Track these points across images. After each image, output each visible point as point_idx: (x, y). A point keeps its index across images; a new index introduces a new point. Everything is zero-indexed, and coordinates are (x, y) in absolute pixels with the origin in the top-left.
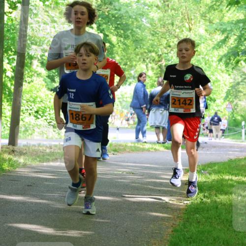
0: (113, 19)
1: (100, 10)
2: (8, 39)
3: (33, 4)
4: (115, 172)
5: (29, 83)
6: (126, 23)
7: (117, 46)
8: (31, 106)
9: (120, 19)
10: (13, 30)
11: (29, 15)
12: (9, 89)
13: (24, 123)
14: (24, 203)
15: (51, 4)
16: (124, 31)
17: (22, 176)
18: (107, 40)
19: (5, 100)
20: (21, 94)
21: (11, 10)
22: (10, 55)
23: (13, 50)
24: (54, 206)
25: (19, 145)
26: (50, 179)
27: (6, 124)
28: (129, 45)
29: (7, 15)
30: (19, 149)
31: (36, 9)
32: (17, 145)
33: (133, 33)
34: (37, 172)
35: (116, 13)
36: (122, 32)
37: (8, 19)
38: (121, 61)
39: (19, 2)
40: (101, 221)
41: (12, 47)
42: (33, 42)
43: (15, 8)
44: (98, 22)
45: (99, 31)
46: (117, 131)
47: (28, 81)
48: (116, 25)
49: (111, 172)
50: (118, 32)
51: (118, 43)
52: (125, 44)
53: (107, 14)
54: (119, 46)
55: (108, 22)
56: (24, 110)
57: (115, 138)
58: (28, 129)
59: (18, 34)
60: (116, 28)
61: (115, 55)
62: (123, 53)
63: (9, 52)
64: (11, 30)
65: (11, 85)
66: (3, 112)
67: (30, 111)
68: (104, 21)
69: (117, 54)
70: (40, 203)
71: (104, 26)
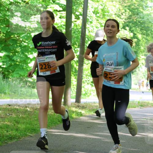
0: (139, 24)
1: (131, 19)
2: (74, 38)
3: (89, 16)
4: (142, 120)
5: (87, 64)
6: (147, 26)
7: (142, 40)
8: (89, 78)
9: (143, 24)
10: (77, 32)
11: (87, 22)
12: (75, 68)
13: (84, 89)
14: (86, 138)
15: (100, 16)
16: (146, 31)
17: (84, 122)
18: (135, 37)
19: (73, 75)
20: (82, 71)
21: (76, 20)
22: (76, 48)
23: (77, 44)
24: (104, 140)
25: (81, 103)
26: (101, 123)
27: (74, 90)
28: (149, 39)
29: (73, 23)
30: (82, 105)
31: (91, 19)
32: (80, 102)
33: (152, 32)
34: (93, 119)
35: (141, 20)
36: (145, 32)
37: (74, 25)
38: (144, 50)
39: (81, 15)
40: (134, 150)
41: (77, 43)
42: (89, 39)
43: (78, 18)
44: (129, 26)
45: (130, 32)
46: (142, 94)
47: (86, 63)
48: (141, 28)
49: (139, 119)
50: (142, 32)
51: (142, 39)
52: (147, 39)
53: (135, 21)
54: (143, 40)
55: (136, 26)
56: (84, 81)
57: (141, 98)
58: (87, 92)
59: (80, 34)
60: (141, 29)
61: (141, 46)
62: (146, 45)
63: (75, 45)
64: (76, 32)
65: (76, 66)
66: (71, 82)
67: (88, 82)
68: (133, 25)
69: (142, 45)
70: (96, 139)
71: (134, 28)
